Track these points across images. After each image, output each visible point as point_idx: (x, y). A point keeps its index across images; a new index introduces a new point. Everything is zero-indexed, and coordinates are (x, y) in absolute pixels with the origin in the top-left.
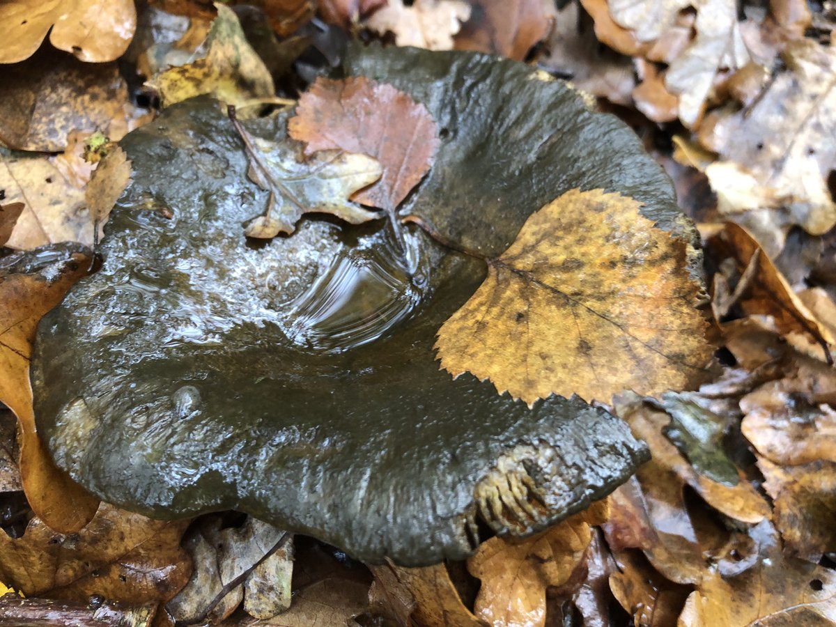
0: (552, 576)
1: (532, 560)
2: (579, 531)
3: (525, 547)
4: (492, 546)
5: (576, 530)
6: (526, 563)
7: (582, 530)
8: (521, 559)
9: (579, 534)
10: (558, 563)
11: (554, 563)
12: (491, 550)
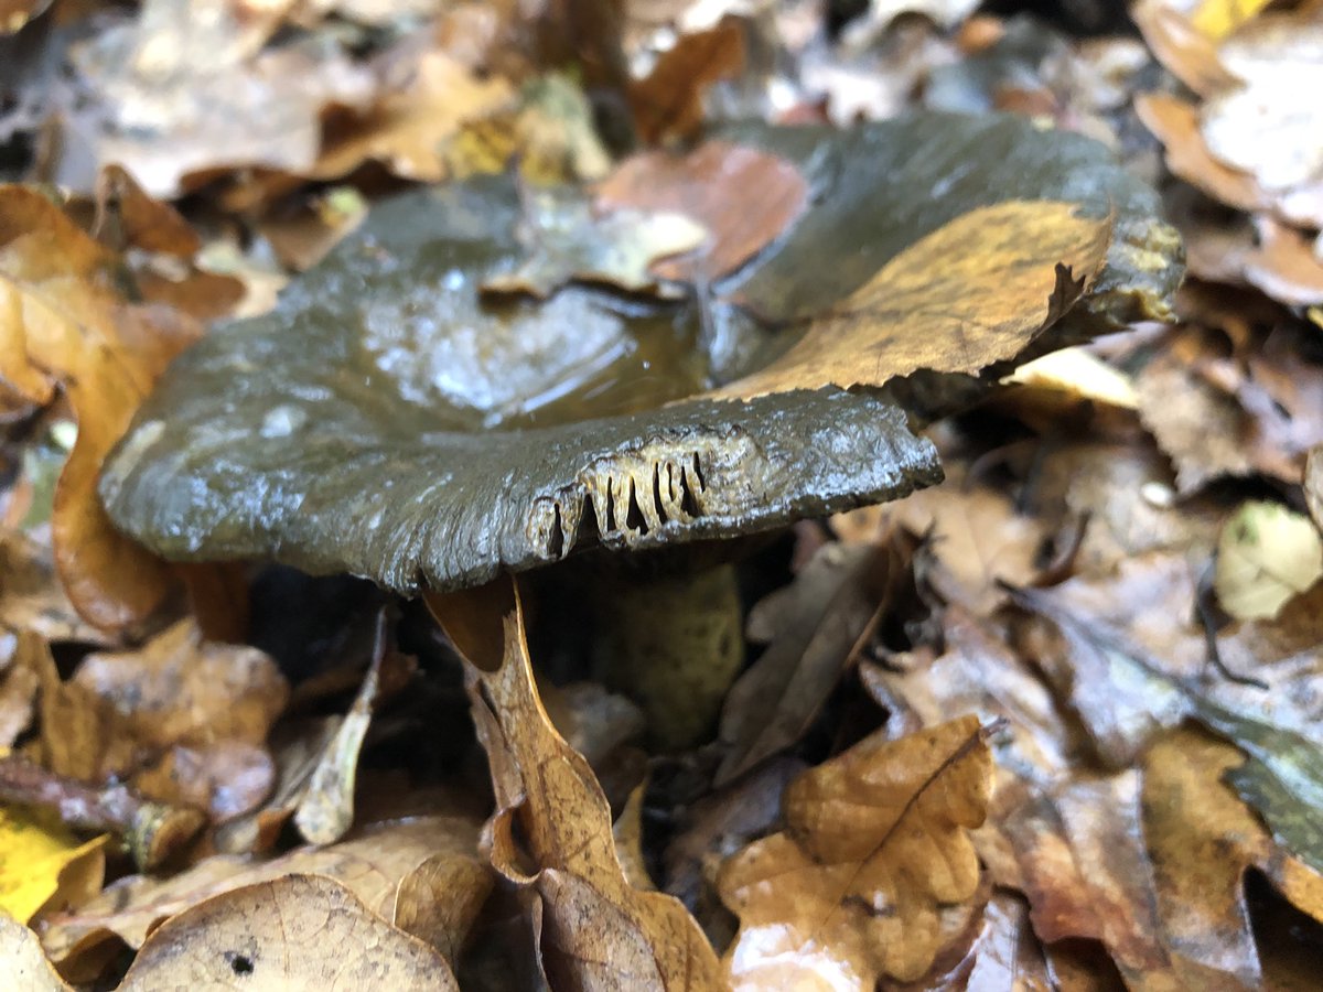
0: (892, 950)
1: (855, 907)
2: (948, 851)
3: (840, 873)
4: (774, 853)
5: (942, 847)
6: (842, 913)
7: (953, 847)
8: (832, 901)
9: (949, 859)
10: (907, 924)
11: (896, 923)
12: (769, 861)
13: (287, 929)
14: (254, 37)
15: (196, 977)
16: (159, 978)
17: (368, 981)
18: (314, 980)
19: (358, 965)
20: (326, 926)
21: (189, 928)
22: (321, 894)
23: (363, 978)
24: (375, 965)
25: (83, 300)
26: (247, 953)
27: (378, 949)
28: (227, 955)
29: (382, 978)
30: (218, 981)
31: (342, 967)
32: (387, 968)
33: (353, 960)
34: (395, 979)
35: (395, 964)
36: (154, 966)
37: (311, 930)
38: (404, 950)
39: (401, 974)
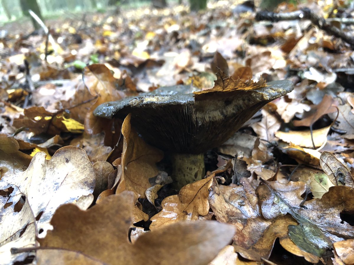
2: (204, 203)
5: (203, 201)
9: (203, 205)
13: (76, 158)
14: (178, 71)
15: (61, 161)
16: (56, 159)
17: (83, 170)
18: (76, 167)
19: (83, 167)
20: (81, 159)
21: (63, 152)
22: (82, 153)
23: (83, 169)
24: (85, 168)
25: (109, 86)
26: (69, 159)
27: (86, 165)
28: (66, 158)
29: (85, 170)
30: (63, 162)
31: (81, 166)
32: (87, 169)
33: (82, 166)
34: (87, 171)
35: (88, 169)
36: (56, 157)
37: (79, 159)
38: (90, 166)
39: (88, 171)
